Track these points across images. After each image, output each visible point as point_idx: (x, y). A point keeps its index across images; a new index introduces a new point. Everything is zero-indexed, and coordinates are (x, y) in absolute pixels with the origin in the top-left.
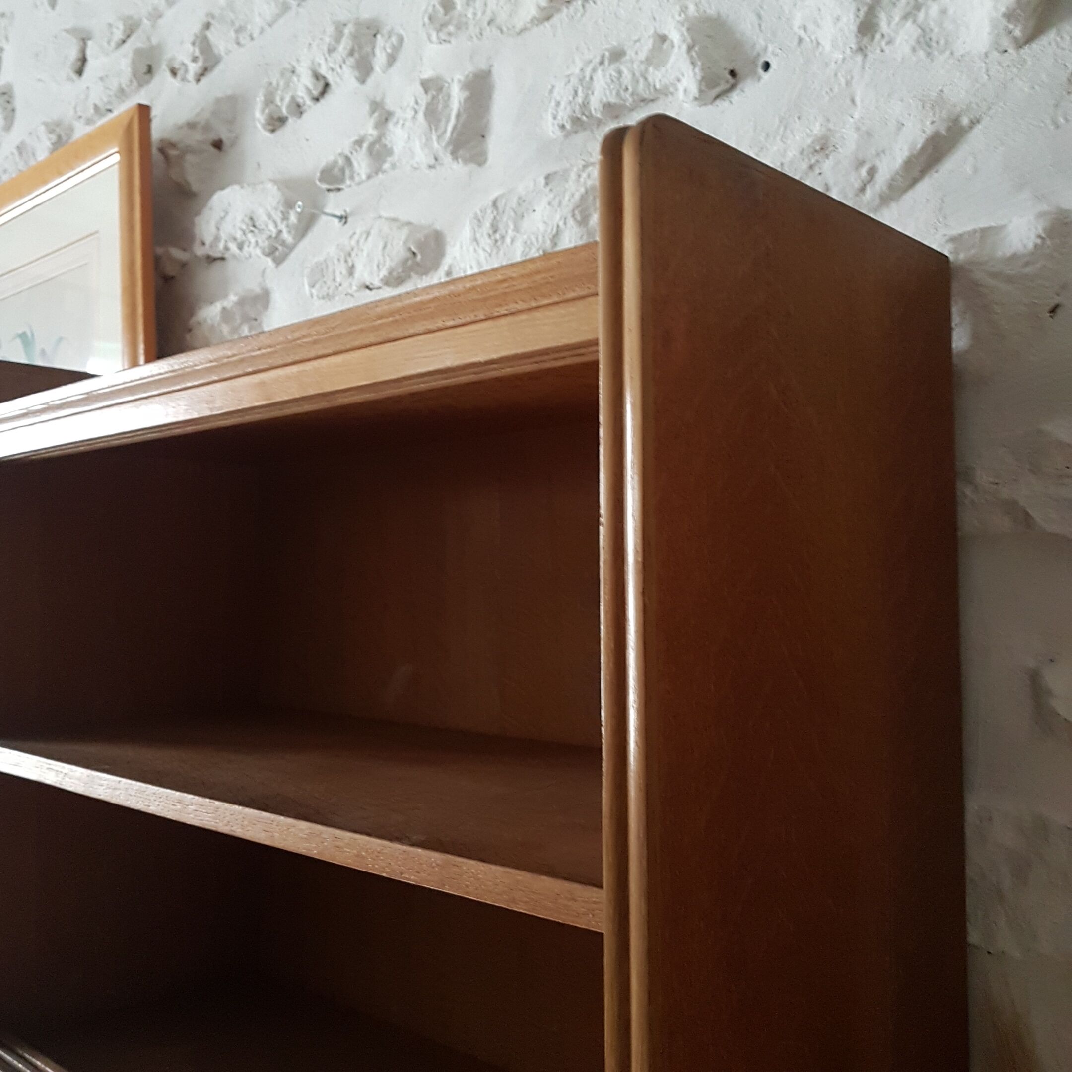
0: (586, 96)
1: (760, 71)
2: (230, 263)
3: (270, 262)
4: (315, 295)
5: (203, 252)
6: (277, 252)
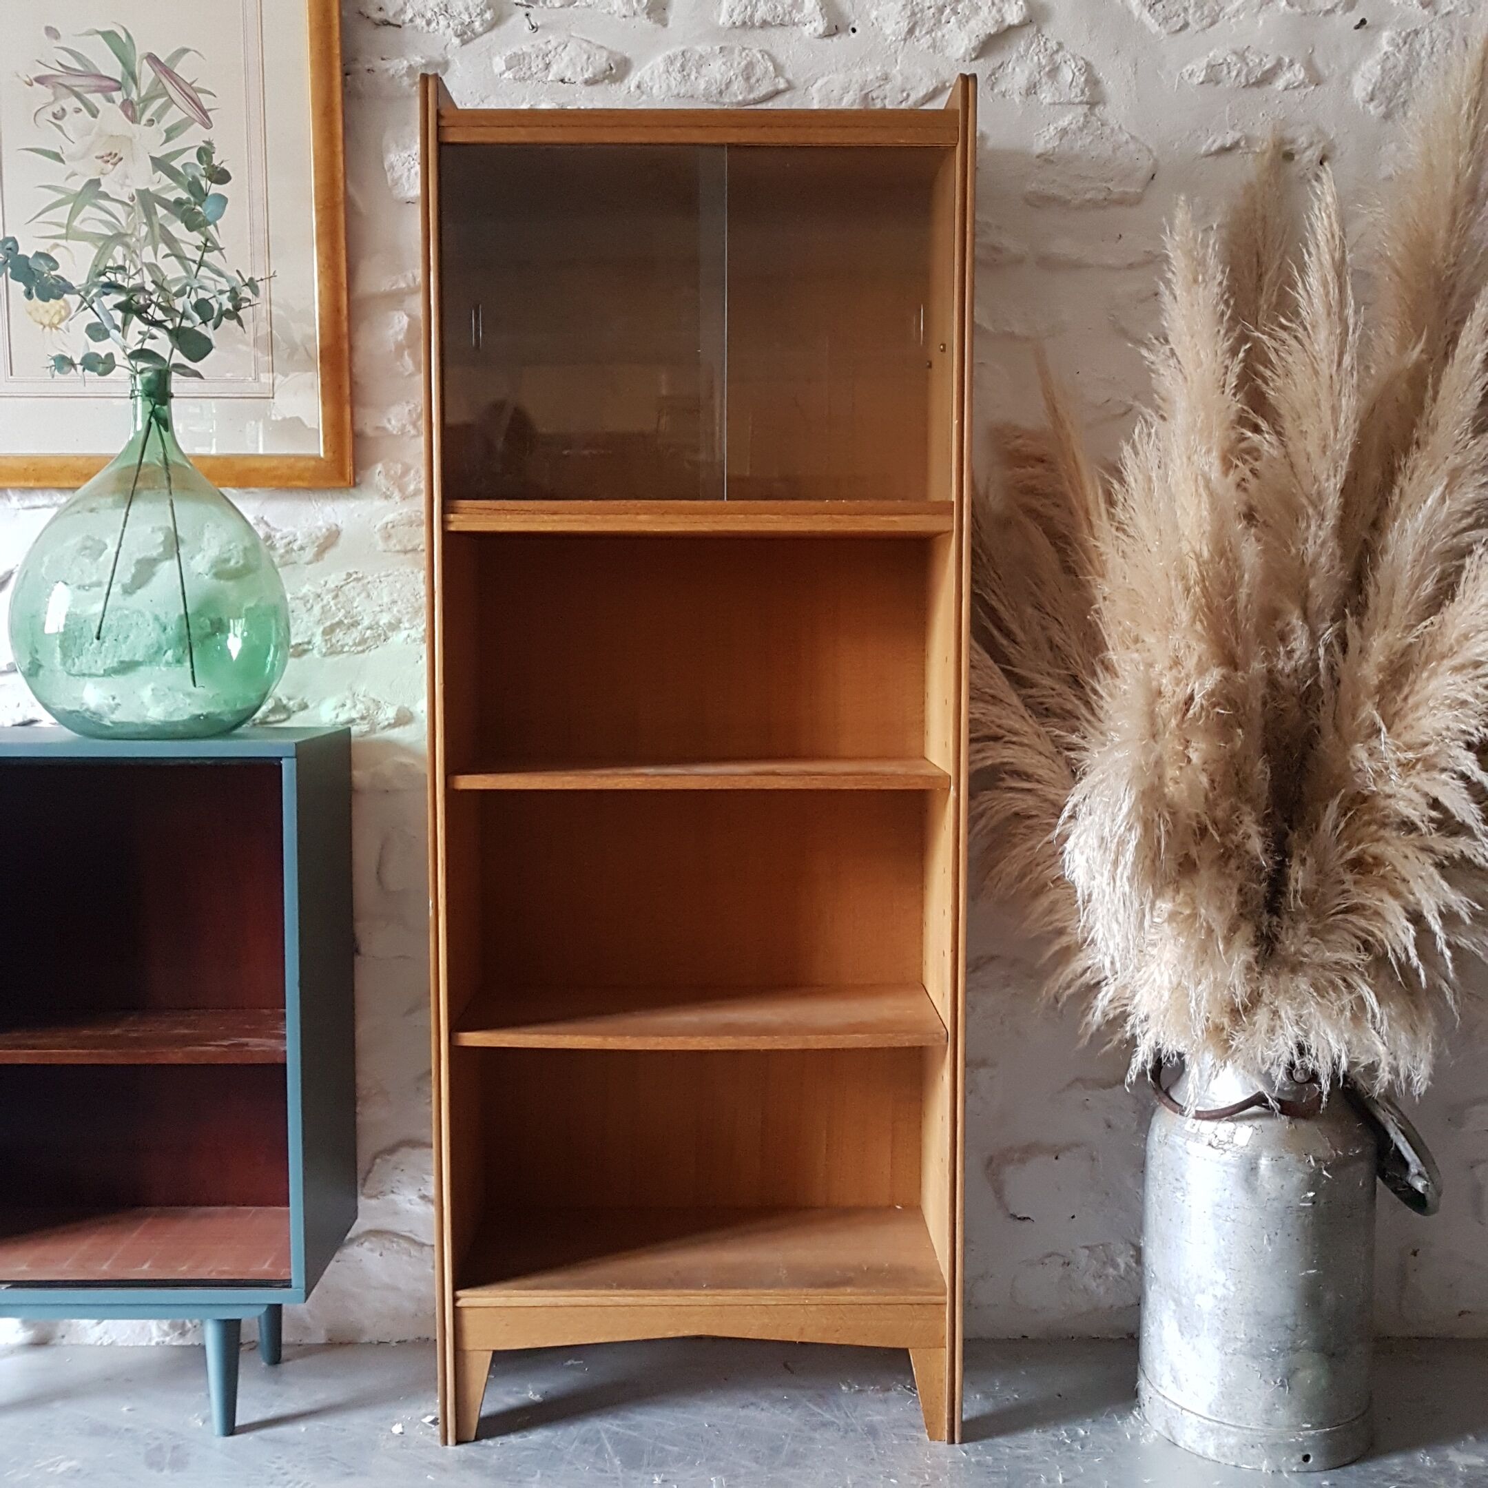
0: (753, 12)
1: (850, 31)
2: (407, 32)
3: (456, 41)
4: (509, 75)
5: (378, 16)
6: (466, 36)
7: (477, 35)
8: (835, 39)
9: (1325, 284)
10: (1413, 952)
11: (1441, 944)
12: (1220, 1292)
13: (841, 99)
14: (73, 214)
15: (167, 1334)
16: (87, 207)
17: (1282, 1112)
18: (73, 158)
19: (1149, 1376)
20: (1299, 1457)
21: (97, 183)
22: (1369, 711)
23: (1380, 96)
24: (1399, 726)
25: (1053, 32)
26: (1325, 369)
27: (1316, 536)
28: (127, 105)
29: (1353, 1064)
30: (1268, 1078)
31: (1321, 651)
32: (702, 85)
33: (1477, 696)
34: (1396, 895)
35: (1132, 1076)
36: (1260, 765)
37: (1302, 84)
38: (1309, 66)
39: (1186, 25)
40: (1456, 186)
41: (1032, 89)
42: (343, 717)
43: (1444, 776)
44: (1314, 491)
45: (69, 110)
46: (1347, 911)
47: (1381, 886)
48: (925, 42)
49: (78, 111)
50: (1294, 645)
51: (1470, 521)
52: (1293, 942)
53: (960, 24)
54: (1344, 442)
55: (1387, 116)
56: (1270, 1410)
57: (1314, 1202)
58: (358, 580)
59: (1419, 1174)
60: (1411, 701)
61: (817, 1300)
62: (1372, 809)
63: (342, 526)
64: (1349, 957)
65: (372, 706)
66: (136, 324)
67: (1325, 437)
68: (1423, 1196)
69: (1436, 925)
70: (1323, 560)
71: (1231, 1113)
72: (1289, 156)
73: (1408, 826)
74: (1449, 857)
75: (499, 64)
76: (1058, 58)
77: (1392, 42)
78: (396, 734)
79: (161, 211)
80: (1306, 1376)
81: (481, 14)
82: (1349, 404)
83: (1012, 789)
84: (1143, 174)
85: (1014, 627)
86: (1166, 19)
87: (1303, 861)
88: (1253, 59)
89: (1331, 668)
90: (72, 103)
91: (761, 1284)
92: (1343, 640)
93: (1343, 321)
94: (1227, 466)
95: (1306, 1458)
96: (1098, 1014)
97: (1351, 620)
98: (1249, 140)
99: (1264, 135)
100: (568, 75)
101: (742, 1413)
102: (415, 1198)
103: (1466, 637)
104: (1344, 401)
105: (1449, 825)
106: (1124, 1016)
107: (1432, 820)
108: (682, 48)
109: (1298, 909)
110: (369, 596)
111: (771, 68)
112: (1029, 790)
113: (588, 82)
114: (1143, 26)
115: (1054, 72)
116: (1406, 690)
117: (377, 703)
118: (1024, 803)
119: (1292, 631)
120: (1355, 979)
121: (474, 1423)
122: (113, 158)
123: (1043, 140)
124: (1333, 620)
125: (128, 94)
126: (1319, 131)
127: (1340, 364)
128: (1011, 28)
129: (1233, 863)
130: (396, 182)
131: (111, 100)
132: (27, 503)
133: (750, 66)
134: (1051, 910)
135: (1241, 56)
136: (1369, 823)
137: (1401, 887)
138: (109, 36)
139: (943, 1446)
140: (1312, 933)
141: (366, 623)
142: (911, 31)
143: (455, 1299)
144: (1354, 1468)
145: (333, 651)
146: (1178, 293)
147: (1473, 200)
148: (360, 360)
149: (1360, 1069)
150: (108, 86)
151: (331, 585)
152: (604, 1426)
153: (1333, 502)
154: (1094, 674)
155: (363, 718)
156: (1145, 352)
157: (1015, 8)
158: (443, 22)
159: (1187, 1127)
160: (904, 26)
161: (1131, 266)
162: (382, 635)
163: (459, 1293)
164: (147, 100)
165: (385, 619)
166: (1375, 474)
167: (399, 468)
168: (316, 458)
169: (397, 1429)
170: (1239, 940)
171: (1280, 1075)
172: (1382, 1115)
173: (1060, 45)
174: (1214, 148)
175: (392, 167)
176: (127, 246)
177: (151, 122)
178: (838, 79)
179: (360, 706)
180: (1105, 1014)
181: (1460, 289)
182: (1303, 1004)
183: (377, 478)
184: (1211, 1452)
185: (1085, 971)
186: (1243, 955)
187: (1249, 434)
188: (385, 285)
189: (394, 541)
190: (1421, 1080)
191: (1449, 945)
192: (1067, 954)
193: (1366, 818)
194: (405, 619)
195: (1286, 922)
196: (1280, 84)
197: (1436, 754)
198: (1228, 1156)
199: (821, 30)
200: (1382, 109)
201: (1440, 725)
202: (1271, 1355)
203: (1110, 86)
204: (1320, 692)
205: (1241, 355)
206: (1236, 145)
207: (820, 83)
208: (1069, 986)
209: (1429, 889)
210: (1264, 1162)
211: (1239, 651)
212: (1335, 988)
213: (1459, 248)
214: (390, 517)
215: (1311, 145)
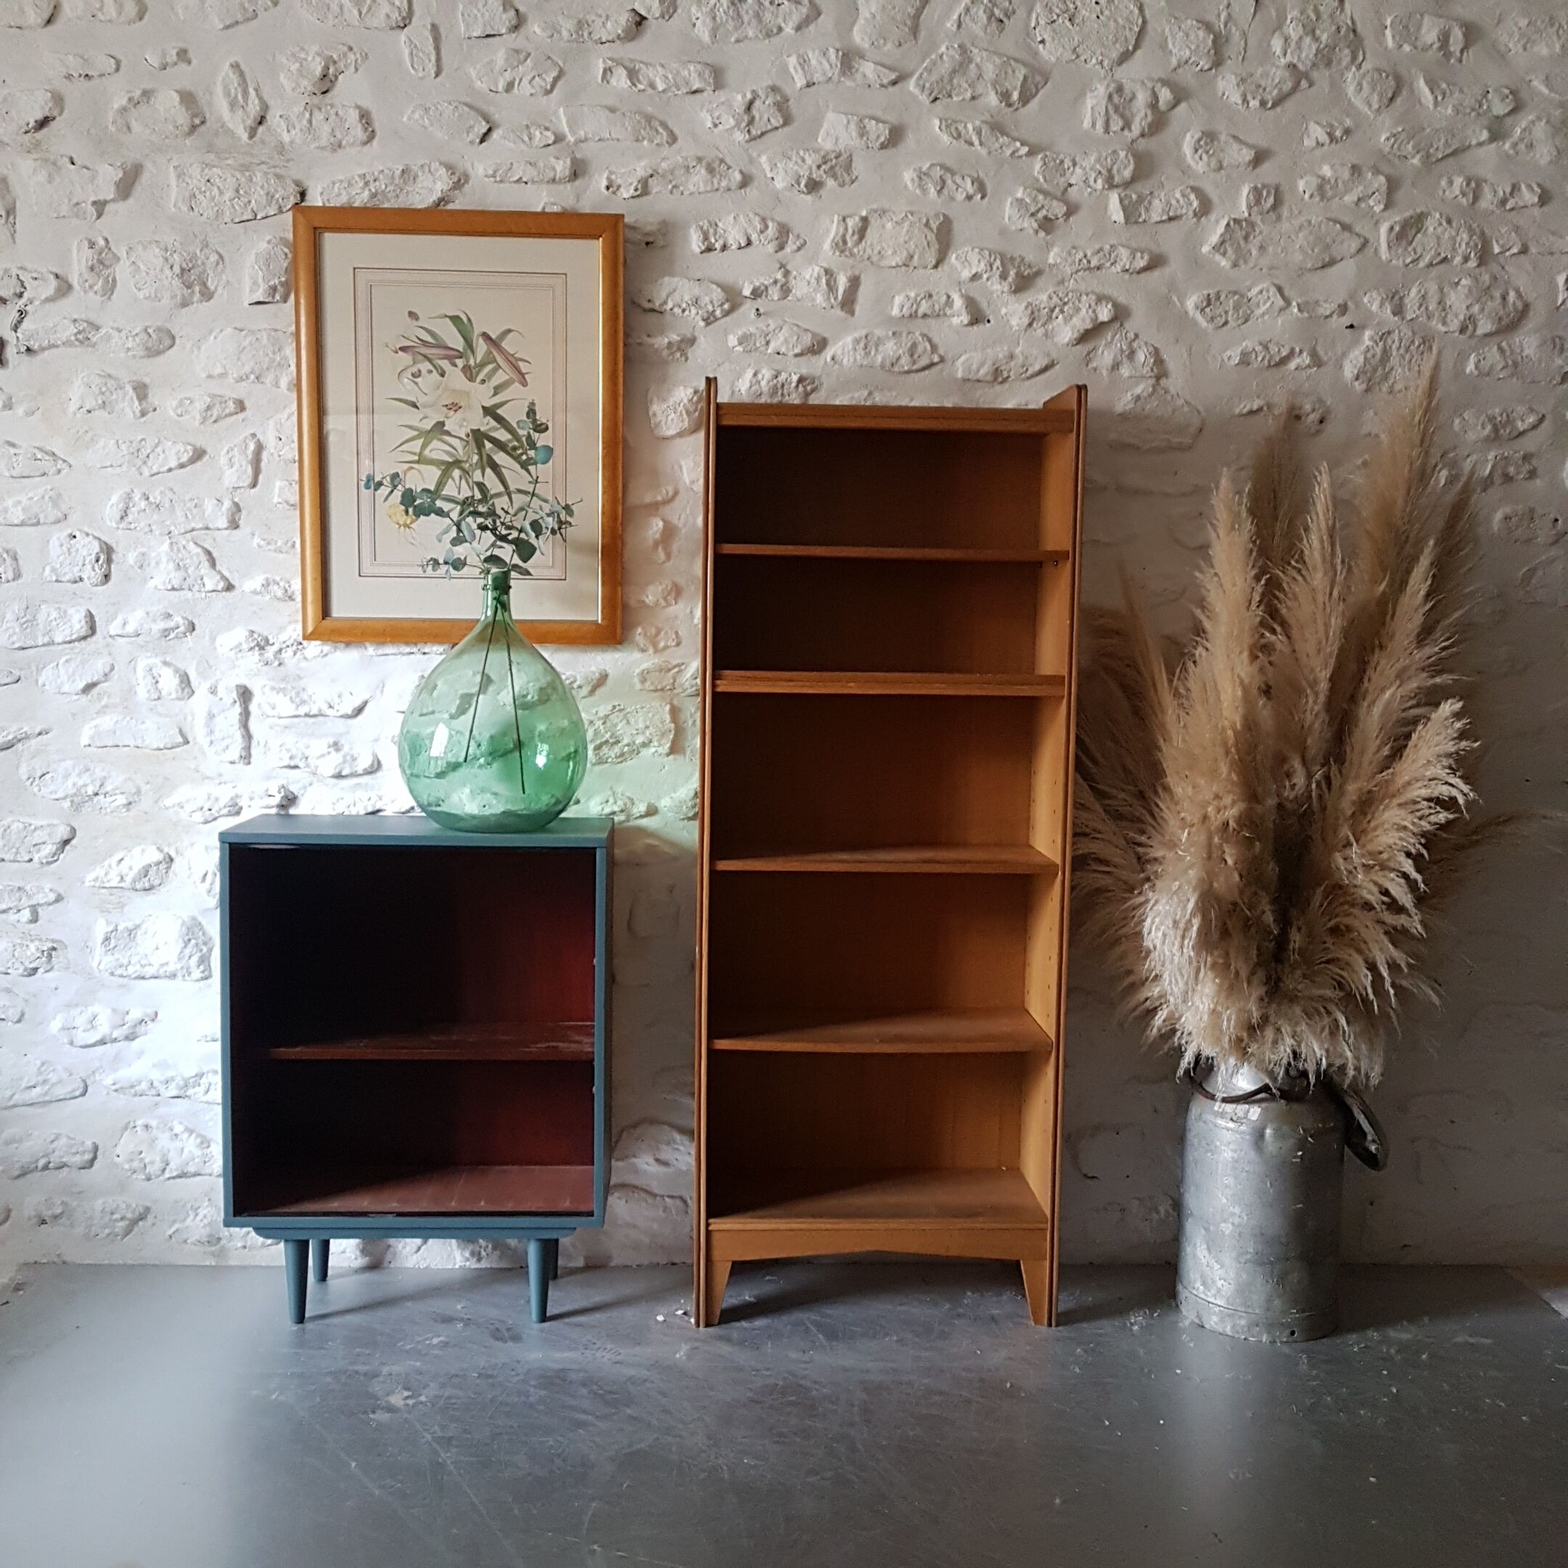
0: (917, 308)
1: (986, 322)
2: (668, 316)
3: (702, 324)
4: (740, 349)
5: (648, 306)
6: (709, 320)
7: (717, 319)
8: (975, 327)
9: (1322, 541)
10: (1370, 990)
11: (1388, 985)
12: (1237, 1221)
13: (978, 371)
14: (424, 446)
15: (468, 1260)
16: (435, 442)
17: (1281, 1097)
18: (425, 406)
19: (1185, 1283)
20: (1288, 1332)
21: (442, 424)
22: (1346, 831)
23: (1362, 378)
24: (1363, 839)
25: (1131, 326)
26: (1320, 599)
27: (1312, 710)
28: (467, 369)
29: (1329, 1065)
30: (1271, 1074)
31: (1314, 786)
32: (879, 359)
33: (1414, 824)
34: (1359, 951)
35: (1181, 1072)
36: (1272, 865)
37: (1309, 366)
38: (1314, 354)
39: (1226, 323)
40: (1410, 471)
41: (1116, 366)
42: (607, 810)
43: (1392, 875)
44: (1311, 677)
45: (424, 372)
46: (1328, 962)
47: (1350, 946)
48: (1040, 332)
49: (430, 372)
50: (1295, 781)
51: (1413, 702)
52: (1292, 982)
53: (1066, 320)
54: (1333, 647)
55: (1367, 390)
56: (1269, 1300)
57: (1301, 1157)
58: (620, 710)
59: (1374, 1141)
60: (1372, 824)
61: (959, 1226)
62: (1345, 893)
63: (610, 671)
64: (1329, 993)
65: (629, 804)
66: (489, 537)
67: (1320, 643)
68: (1375, 1156)
69: (1385, 974)
70: (1316, 725)
71: (1246, 1098)
72: (1298, 417)
73: (1368, 906)
74: (1395, 928)
75: (732, 340)
76: (1135, 345)
77: (1371, 338)
78: (644, 822)
79: (488, 445)
80: (1294, 1277)
81: (722, 305)
82: (1336, 623)
83: (1095, 871)
84: (1192, 430)
85: (1098, 755)
86: (1212, 319)
87: (1299, 929)
88: (1273, 349)
89: (1320, 797)
90: (425, 366)
91: (919, 1216)
92: (1327, 778)
93: (1333, 566)
94: (1254, 657)
95: (1293, 1333)
96: (1155, 1030)
97: (1334, 768)
98: (1269, 406)
99: (1281, 402)
100: (783, 350)
101: (899, 1308)
102: (651, 1160)
103: (1409, 783)
104: (1333, 620)
105: (1394, 906)
106: (1174, 1031)
107: (1383, 903)
108: (864, 332)
109: (1296, 961)
110: (628, 722)
111: (929, 347)
112: (1108, 873)
113: (796, 355)
114: (1196, 324)
115: (1132, 355)
116: (1369, 817)
117: (632, 800)
118: (1105, 881)
119: (1295, 772)
120: (1332, 1007)
121: (718, 1313)
122: (455, 407)
123: (1123, 403)
124: (1323, 766)
125: (468, 360)
126: (1320, 401)
127: (1331, 594)
128: (1103, 323)
129: (1253, 930)
130: (658, 425)
131: (456, 366)
132: (380, 652)
133: (914, 345)
134: (1121, 958)
135: (1266, 348)
136: (1342, 904)
137: (1363, 946)
138: (455, 320)
139: (1044, 1328)
140: (1305, 976)
141: (625, 742)
142: (1030, 325)
143: (708, 1225)
144: (1324, 1340)
145: (601, 762)
146: (1221, 535)
147: (1421, 480)
148: (628, 553)
149: (1335, 1068)
150: (453, 356)
151: (601, 714)
152: (806, 1316)
153: (1324, 686)
154: (1156, 793)
155: (622, 811)
156: (1197, 574)
157: (1106, 311)
158: (694, 311)
159: (1216, 1108)
160: (1026, 321)
161: (1183, 495)
162: (635, 750)
163: (711, 1221)
164: (482, 365)
165: (639, 740)
166: (1352, 667)
167: (653, 630)
168: (595, 623)
169: (660, 1318)
170: (1255, 980)
171: (1281, 1073)
172: (1349, 1101)
173: (1137, 336)
174: (1245, 411)
175: (655, 415)
176: (463, 470)
177: (483, 381)
178: (976, 357)
179: (620, 803)
180: (1159, 1030)
181: (1411, 539)
182: (1297, 1024)
183: (638, 638)
184: (1228, 1330)
185: (1147, 999)
186: (1258, 991)
187: (1268, 634)
188: (648, 499)
189: (648, 683)
190: (1375, 1078)
191: (1393, 985)
192: (1135, 987)
193: (1342, 900)
194: (655, 739)
195: (1287, 970)
196: (1292, 365)
197: (1389, 860)
198: (1243, 1128)
199: (966, 322)
200: (1364, 386)
201: (1391, 841)
202: (1271, 1263)
203: (1172, 365)
204: (1314, 813)
205: (1263, 582)
206: (1260, 409)
207: (963, 358)
208: (1134, 1009)
209: (1381, 949)
210: (1268, 1131)
211: (1260, 790)
212: (1319, 1014)
213: (1411, 512)
214: (645, 666)
215: (1313, 410)
